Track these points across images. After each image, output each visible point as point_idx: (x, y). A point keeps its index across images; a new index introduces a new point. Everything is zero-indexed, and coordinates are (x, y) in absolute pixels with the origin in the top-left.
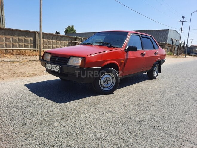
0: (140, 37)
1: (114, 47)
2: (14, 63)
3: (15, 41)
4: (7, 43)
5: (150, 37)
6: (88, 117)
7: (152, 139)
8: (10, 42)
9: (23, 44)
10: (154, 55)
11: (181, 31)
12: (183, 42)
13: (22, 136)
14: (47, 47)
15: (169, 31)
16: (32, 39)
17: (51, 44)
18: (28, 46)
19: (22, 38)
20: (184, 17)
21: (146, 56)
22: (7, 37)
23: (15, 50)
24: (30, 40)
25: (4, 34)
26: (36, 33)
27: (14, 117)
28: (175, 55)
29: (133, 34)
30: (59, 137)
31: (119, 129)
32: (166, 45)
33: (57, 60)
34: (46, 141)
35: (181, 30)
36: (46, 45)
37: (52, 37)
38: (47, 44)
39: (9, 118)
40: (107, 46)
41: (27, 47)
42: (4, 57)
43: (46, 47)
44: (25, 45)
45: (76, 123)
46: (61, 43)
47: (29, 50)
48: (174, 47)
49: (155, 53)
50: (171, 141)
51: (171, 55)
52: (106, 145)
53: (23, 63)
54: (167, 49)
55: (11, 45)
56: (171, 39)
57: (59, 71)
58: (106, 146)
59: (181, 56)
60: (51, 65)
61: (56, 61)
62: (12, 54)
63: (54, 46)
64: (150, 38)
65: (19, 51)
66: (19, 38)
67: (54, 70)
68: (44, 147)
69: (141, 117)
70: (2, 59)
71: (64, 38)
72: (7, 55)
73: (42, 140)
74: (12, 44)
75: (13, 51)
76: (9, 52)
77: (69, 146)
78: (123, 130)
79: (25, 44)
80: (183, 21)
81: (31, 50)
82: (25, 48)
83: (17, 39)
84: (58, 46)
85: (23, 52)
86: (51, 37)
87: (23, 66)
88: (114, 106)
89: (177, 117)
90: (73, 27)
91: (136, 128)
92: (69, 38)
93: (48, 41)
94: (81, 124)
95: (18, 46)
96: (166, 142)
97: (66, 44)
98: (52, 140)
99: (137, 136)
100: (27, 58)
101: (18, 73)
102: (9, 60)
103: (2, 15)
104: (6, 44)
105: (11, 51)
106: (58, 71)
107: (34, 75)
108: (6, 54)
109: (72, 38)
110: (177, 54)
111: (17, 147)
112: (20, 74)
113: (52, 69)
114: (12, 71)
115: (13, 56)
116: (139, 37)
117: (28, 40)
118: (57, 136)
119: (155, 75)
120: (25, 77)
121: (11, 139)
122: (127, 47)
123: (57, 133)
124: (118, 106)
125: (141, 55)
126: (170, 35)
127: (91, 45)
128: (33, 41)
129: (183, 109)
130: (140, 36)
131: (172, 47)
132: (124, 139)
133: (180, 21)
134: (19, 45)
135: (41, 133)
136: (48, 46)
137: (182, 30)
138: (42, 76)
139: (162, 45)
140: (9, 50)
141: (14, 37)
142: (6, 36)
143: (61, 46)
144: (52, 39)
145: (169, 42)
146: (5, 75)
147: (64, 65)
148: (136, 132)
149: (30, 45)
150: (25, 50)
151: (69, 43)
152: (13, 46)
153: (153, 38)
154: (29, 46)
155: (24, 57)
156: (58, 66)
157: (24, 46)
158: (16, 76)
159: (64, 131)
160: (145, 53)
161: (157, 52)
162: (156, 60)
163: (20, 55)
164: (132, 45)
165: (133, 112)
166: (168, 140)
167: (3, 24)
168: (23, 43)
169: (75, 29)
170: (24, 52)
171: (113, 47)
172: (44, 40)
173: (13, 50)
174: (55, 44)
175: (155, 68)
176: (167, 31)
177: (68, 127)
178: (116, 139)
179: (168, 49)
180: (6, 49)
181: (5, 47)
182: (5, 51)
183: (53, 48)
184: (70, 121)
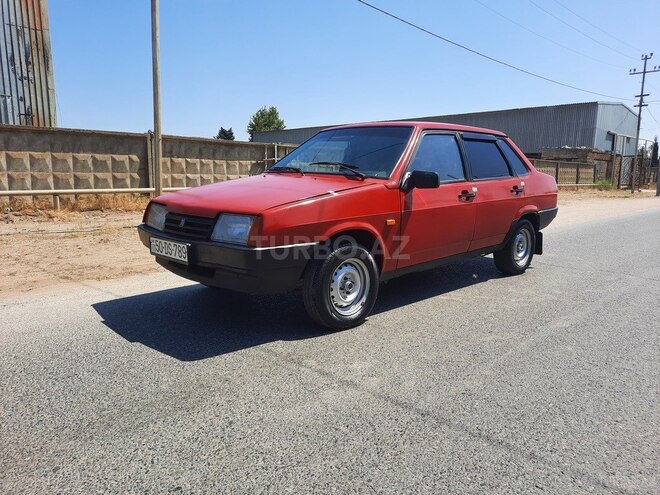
0: (456, 138)
1: (363, 178)
2: (76, 236)
3: (84, 167)
4: (59, 174)
5: (495, 138)
6: (259, 402)
7: (445, 469)
8: (68, 170)
9: (108, 176)
10: (513, 196)
11: (640, 105)
12: (649, 144)
13: (44, 461)
14: (184, 181)
15: (600, 107)
16: (135, 158)
17: (195, 172)
18: (124, 180)
19: (106, 156)
20: (646, 58)
21: (478, 200)
22: (59, 155)
23: (82, 196)
24: (131, 161)
25: (49, 147)
26: (149, 138)
27: (34, 404)
28: (625, 189)
29: (430, 132)
30: (152, 462)
31: (346, 438)
32: (590, 154)
33: (182, 224)
34: (112, 473)
35: (638, 103)
36: (181, 176)
37: (200, 150)
38: (182, 172)
39: (21, 406)
40: (345, 175)
41: (121, 184)
42: (51, 217)
43: (180, 180)
44: (114, 177)
45: (216, 420)
46: (228, 166)
47: (126, 195)
48: (617, 161)
49: (515, 187)
50: (505, 474)
51: (607, 189)
52: (292, 486)
53: (103, 237)
54: (592, 171)
55: (72, 181)
56: (609, 133)
57: (186, 260)
58: (290, 490)
59: (643, 191)
60: (163, 242)
61: (179, 229)
62: (74, 208)
63: (205, 176)
64: (494, 142)
65: (97, 198)
66: (94, 159)
67: (173, 256)
68: (102, 492)
69: (429, 401)
70: (43, 226)
71: (237, 149)
72: (60, 213)
73: (100, 473)
74: (75, 176)
75: (76, 197)
76: (65, 203)
77: (178, 488)
78: (357, 442)
79: (116, 174)
80: (645, 72)
81: (132, 193)
82: (114, 187)
83: (90, 162)
84: (218, 176)
85: (108, 202)
86: (196, 149)
87: (99, 245)
88: (355, 365)
89: (555, 400)
90: (273, 112)
91: (405, 436)
92: (254, 149)
93: (187, 162)
94: (231, 423)
95: (92, 181)
96: (487, 480)
97: (244, 170)
98: (133, 470)
99: (400, 458)
100: (119, 218)
101: (82, 267)
102: (63, 227)
103: (48, 88)
104: (55, 177)
105: (72, 197)
106: (182, 259)
107: (128, 272)
108: (55, 208)
109: (263, 147)
110: (630, 187)
111: (22, 491)
112: (86, 272)
113: (168, 255)
114: (63, 261)
115: (77, 214)
116: (453, 140)
117: (123, 162)
118: (150, 458)
119: (522, 263)
120: (99, 279)
121: (10, 468)
122: (407, 176)
123: (151, 452)
124: (367, 365)
125: (460, 196)
126: (604, 123)
127: (296, 172)
128: (138, 165)
129: (583, 372)
130: (458, 136)
131: (610, 161)
132: (355, 467)
133: (634, 72)
134: (96, 178)
135: (102, 452)
136: (187, 178)
137: (641, 100)
138: (152, 275)
139: (574, 156)
140: (66, 196)
141: (81, 156)
142: (54, 154)
143: (230, 176)
144: (200, 156)
145: (601, 144)
146: (40, 276)
147: (200, 239)
148: (401, 447)
149: (132, 178)
150: (115, 193)
151: (253, 165)
152: (78, 182)
153: (508, 139)
154: (128, 181)
155: (113, 216)
156: (182, 246)
157: (110, 181)
158: (73, 277)
159: (175, 444)
160: (475, 189)
161: (523, 184)
162: (521, 211)
163: (99, 212)
164: (426, 167)
165: (409, 384)
166: (497, 473)
167: (50, 116)
168: (108, 171)
169: (281, 117)
170: (111, 201)
171: (361, 176)
172: (175, 160)
173: (76, 195)
174: (208, 172)
175: (519, 237)
176: (592, 107)
177: (188, 433)
178: (330, 470)
179: (598, 168)
180: (55, 195)
181: (52, 186)
182: (51, 200)
183: (204, 182)
184: (201, 414)
